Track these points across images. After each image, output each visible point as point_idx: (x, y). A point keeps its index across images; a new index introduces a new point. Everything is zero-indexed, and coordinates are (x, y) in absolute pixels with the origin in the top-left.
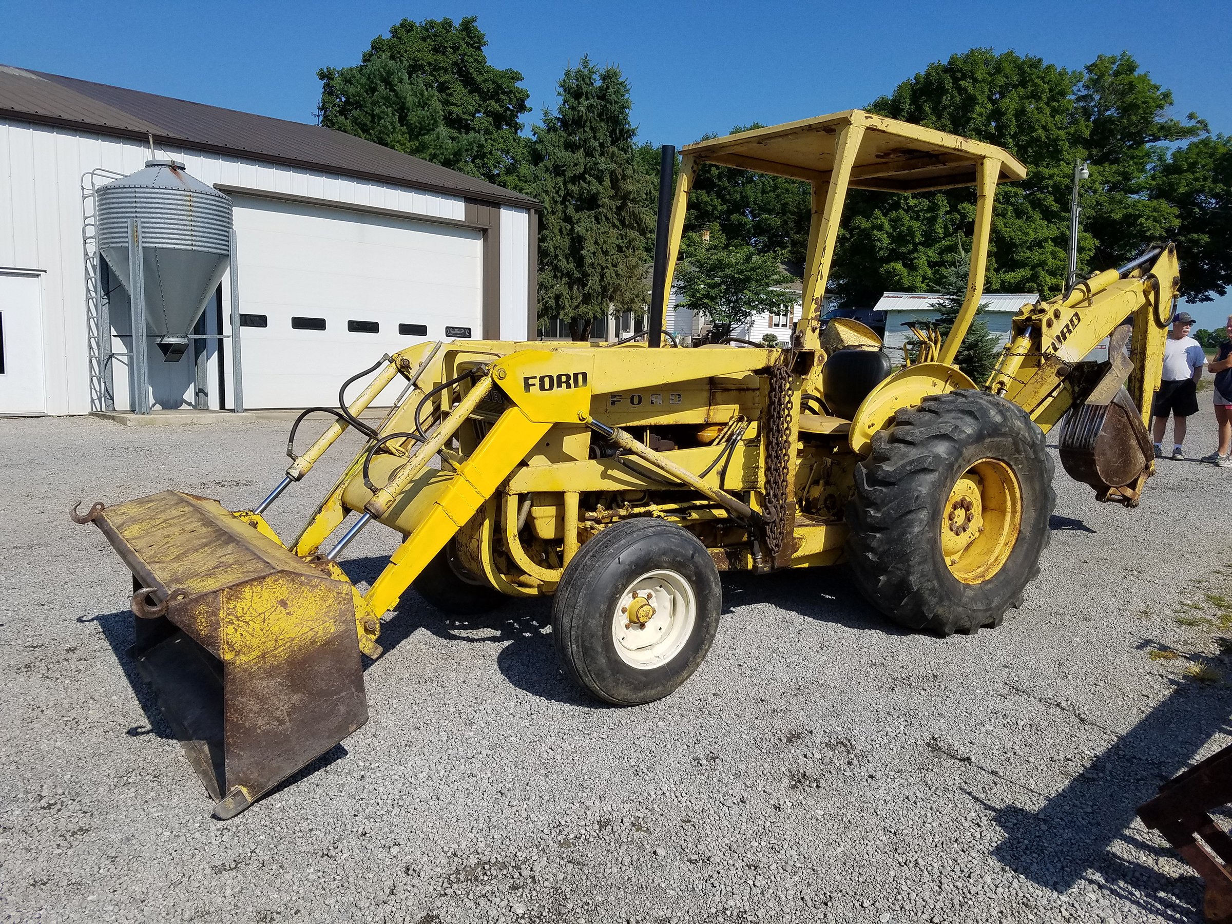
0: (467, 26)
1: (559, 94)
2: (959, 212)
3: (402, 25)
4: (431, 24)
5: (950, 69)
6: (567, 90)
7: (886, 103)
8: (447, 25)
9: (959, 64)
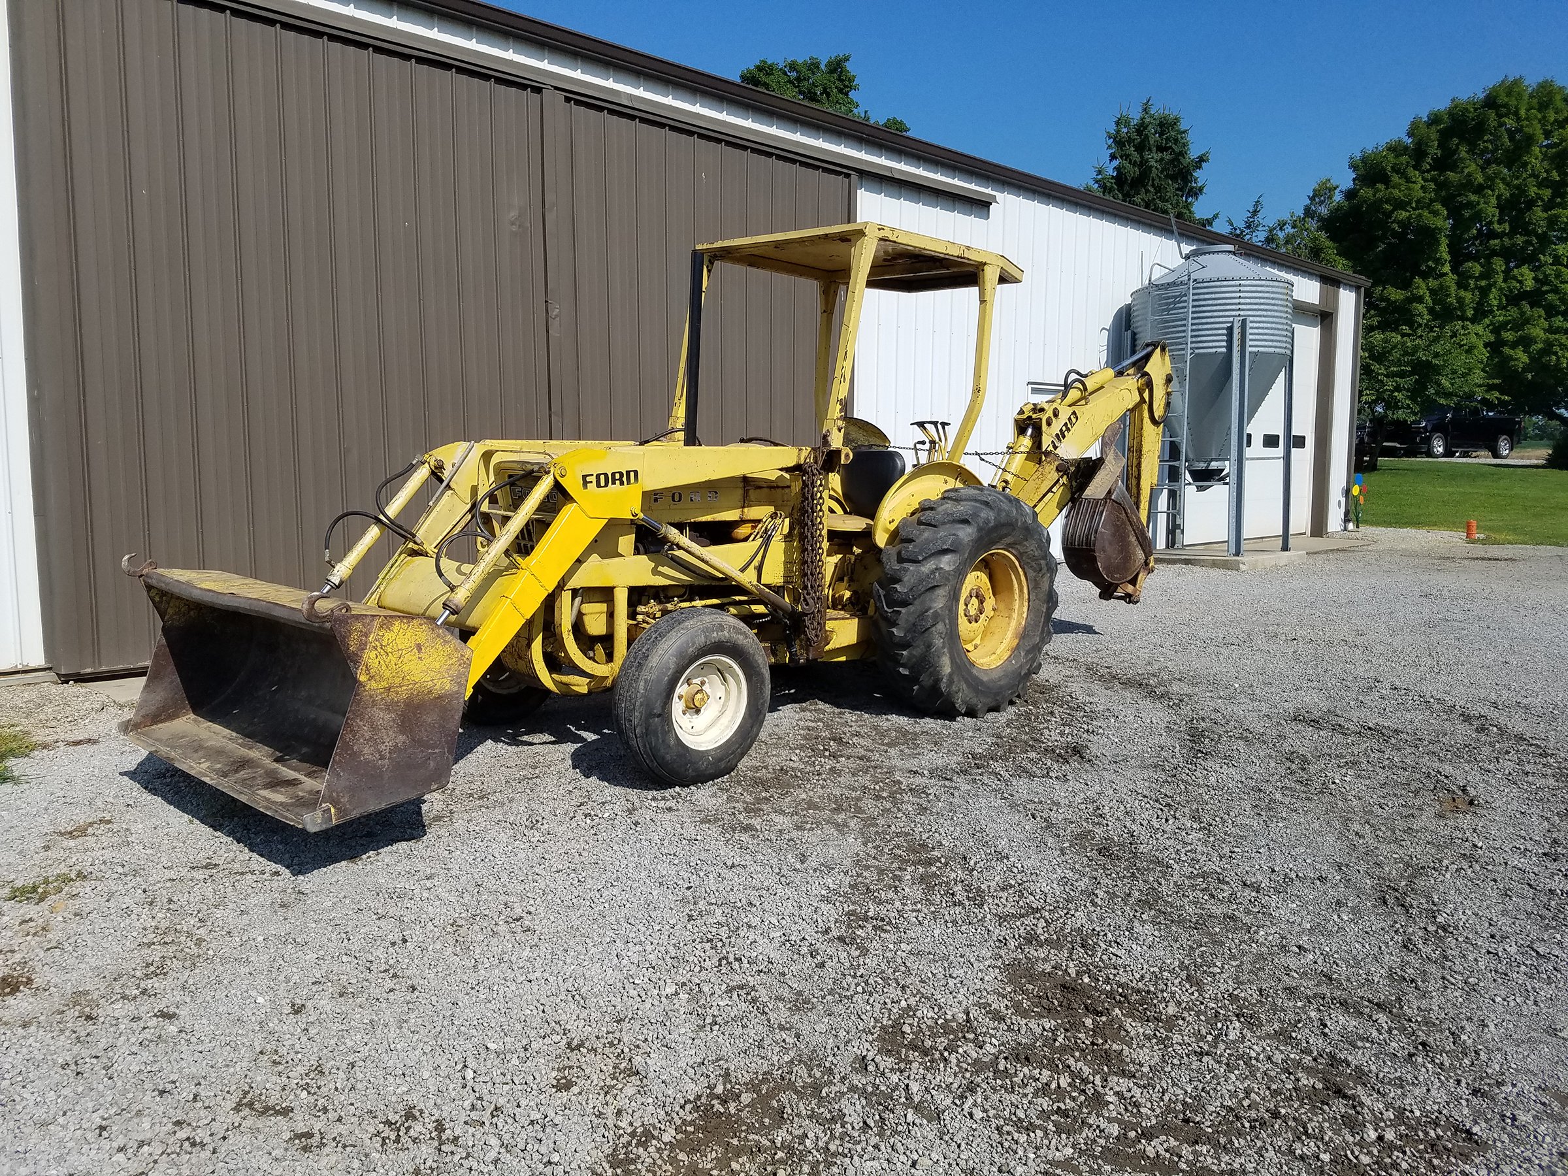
0: (837, 67)
1: (1109, 147)
2: (1515, 278)
3: (760, 68)
4: (793, 66)
5: (1491, 102)
6: (1119, 142)
7: (1406, 148)
8: (814, 66)
9: (1503, 99)
